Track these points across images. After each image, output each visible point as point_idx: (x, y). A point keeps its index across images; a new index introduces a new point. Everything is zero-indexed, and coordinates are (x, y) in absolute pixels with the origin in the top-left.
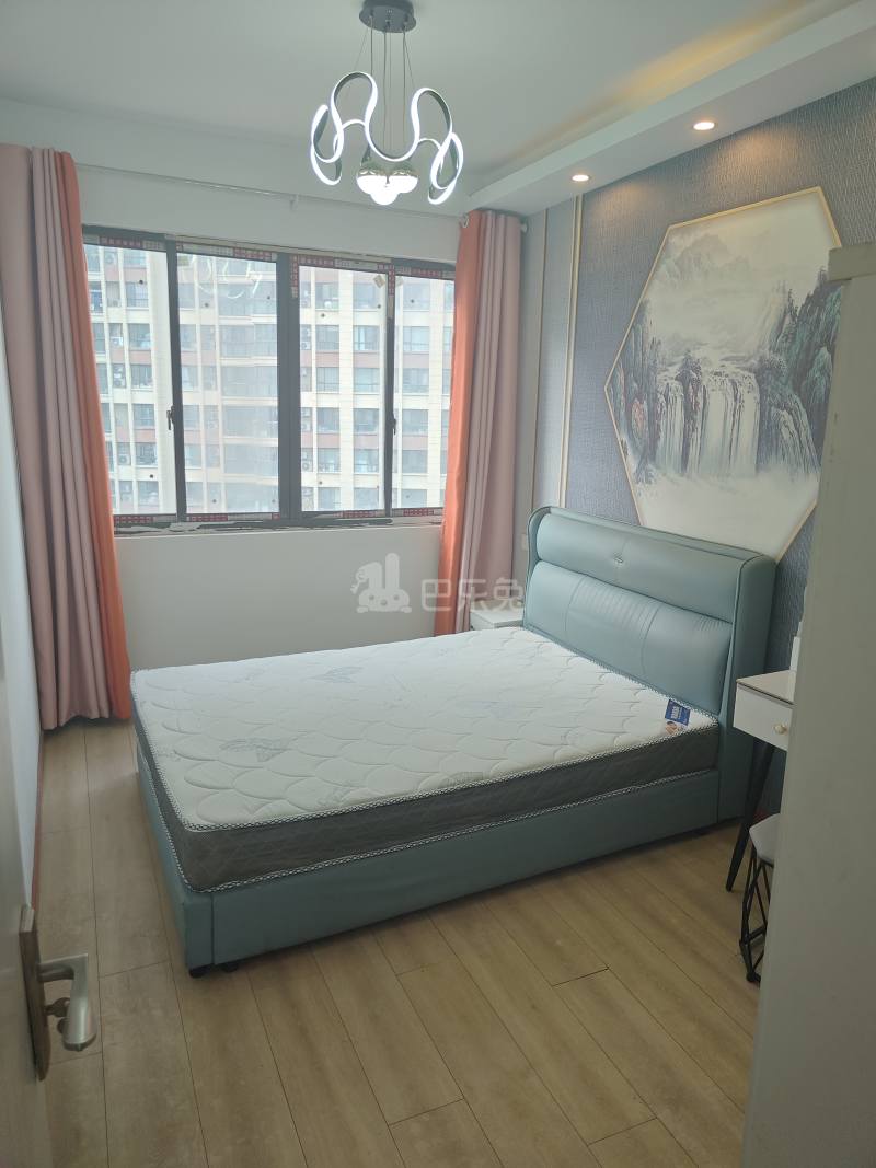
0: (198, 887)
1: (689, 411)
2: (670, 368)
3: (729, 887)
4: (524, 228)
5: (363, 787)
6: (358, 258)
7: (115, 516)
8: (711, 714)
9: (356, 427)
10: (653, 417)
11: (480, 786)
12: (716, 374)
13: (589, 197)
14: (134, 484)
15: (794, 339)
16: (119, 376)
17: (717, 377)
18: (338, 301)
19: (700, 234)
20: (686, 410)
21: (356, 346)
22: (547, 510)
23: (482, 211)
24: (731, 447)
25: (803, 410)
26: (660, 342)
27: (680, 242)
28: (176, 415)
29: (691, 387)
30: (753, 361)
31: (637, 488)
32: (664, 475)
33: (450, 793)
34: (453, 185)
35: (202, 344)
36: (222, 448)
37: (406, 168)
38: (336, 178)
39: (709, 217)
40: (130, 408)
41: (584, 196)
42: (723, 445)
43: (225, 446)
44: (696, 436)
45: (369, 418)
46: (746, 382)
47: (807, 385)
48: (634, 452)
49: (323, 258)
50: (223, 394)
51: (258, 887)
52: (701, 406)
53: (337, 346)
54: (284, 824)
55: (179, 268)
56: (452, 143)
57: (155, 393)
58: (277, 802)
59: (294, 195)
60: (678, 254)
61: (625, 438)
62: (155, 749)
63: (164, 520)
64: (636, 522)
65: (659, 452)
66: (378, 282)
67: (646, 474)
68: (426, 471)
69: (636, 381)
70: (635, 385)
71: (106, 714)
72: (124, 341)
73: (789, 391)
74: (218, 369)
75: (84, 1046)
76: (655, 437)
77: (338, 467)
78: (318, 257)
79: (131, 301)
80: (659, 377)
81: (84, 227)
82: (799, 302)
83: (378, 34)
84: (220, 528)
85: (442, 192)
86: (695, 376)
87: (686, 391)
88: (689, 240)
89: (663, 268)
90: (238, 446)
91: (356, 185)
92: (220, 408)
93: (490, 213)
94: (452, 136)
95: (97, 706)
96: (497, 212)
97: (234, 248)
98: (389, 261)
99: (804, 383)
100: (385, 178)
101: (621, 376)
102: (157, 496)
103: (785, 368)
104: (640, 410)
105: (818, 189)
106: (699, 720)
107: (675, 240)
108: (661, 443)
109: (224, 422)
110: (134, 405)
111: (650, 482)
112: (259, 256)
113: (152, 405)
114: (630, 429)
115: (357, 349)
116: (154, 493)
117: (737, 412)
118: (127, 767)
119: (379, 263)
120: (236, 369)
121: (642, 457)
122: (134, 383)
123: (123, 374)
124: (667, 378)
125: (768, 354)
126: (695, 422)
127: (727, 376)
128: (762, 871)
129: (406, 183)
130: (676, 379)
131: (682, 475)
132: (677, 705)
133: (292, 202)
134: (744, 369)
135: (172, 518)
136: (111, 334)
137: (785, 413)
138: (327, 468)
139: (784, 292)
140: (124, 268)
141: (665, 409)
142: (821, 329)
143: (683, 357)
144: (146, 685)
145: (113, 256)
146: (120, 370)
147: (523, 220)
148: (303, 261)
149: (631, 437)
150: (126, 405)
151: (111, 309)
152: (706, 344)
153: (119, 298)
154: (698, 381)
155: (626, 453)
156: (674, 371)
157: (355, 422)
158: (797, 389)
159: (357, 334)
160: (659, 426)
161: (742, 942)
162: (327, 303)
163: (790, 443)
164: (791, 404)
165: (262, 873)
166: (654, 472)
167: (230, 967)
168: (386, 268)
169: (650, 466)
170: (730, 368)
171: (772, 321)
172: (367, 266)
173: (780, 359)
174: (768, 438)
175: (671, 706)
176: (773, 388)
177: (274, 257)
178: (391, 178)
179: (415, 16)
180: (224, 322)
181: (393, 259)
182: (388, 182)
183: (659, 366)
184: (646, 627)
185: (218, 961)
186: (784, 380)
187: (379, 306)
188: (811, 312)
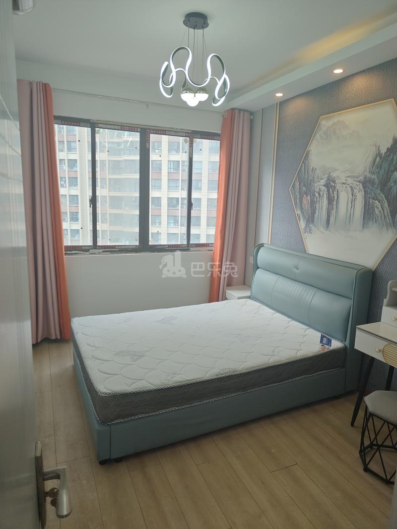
0: (103, 422)
1: (330, 201)
2: (321, 181)
3: (352, 424)
4: (252, 117)
5: (181, 374)
6: (176, 130)
7: (65, 246)
8: (341, 341)
9: (169, 205)
10: (313, 203)
11: (235, 375)
12: (343, 183)
13: (283, 103)
14: (69, 231)
15: (381, 168)
16: (63, 182)
17: (344, 185)
18: (161, 149)
19: (336, 120)
20: (329, 200)
21: (169, 169)
22: (262, 245)
23: (233, 109)
24: (350, 217)
25: (385, 200)
26: (316, 169)
27: (326, 123)
28: (93, 201)
29: (331, 189)
30: (361, 178)
31: (305, 236)
32: (318, 229)
33: (221, 378)
34: (224, 98)
35: (100, 169)
36: (108, 215)
37: (203, 90)
38: (170, 95)
39: (340, 112)
40: (68, 196)
41: (280, 102)
42: (346, 215)
43: (110, 214)
44: (334, 212)
45: (175, 202)
46: (358, 187)
47: (387, 189)
48: (303, 219)
49: (161, 130)
50: (109, 190)
51: (132, 422)
52: (336, 198)
53: (161, 169)
54: (144, 392)
55: (96, 135)
56: (225, 80)
57: (79, 190)
58: (141, 382)
59: (149, 102)
60: (325, 129)
61: (299, 213)
62: (84, 355)
63: (87, 248)
64: (305, 252)
65: (316, 219)
66: (185, 141)
67: (309, 229)
68: (200, 226)
69: (305, 187)
70: (304, 188)
71: (59, 337)
72: (66, 167)
73: (379, 192)
74: (107, 180)
75: (66, 516)
76: (313, 212)
77: (160, 224)
78: (158, 130)
79: (69, 149)
80: (315, 185)
81: (54, 116)
82: (383, 151)
83: (191, 30)
84: (112, 252)
85: (220, 100)
86: (333, 184)
87: (328, 191)
88: (330, 123)
89: (318, 136)
90: (115, 214)
91: (181, 97)
92: (108, 197)
93: (236, 110)
94: (225, 76)
95: (55, 333)
96: (240, 110)
97: (121, 126)
98: (190, 132)
99: (386, 188)
100: (193, 94)
101: (297, 184)
102: (79, 236)
103: (377, 181)
104: (306, 200)
105: (393, 99)
106: (336, 344)
107: (323, 123)
108: (316, 215)
109: (109, 203)
110: (70, 195)
111: (311, 233)
112: (132, 129)
113: (78, 195)
114: (302, 209)
115: (169, 171)
116: (78, 235)
117: (353, 201)
118: (68, 362)
119: (186, 133)
120: (115, 179)
121: (307, 221)
122: (70, 186)
123: (65, 181)
124: (320, 185)
125: (368, 175)
126: (333, 205)
127: (348, 184)
128: (371, 418)
129: (203, 97)
130: (324, 186)
131: (327, 230)
132: (325, 337)
133: (147, 105)
134: (357, 181)
135: (91, 247)
136: (60, 164)
137: (377, 202)
138: (155, 224)
139: (376, 147)
140: (67, 135)
141: (318, 199)
142: (394, 163)
143: (327, 176)
144: (78, 324)
145: (62, 129)
146: (64, 180)
147: (251, 113)
148: (152, 131)
149: (302, 212)
150: (66, 195)
151: (60, 153)
152: (338, 170)
153: (64, 148)
154: (335, 187)
155: (300, 220)
156: (323, 182)
157: (168, 204)
158: (382, 190)
159: (169, 164)
160: (315, 207)
161: (360, 452)
162: (157, 151)
163: (379, 215)
164: (380, 198)
165: (133, 415)
166: (313, 228)
167: (118, 460)
168: (189, 135)
169: (311, 226)
170: (350, 181)
171: (370, 159)
172: (181, 134)
173: (374, 177)
174: (368, 214)
175: (322, 337)
176: (371, 190)
177: (139, 130)
178: (196, 94)
179: (208, 22)
180: (110, 159)
181: (192, 131)
182: (195, 96)
183: (316, 180)
184: (310, 300)
185: (113, 457)
186: (376, 187)
187: (186, 152)
188: (389, 156)
